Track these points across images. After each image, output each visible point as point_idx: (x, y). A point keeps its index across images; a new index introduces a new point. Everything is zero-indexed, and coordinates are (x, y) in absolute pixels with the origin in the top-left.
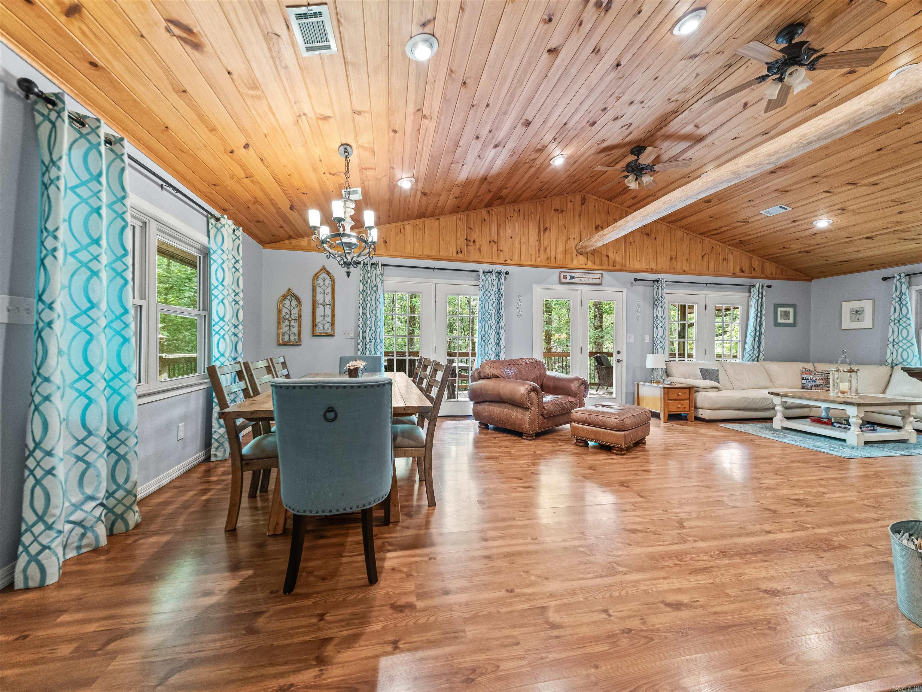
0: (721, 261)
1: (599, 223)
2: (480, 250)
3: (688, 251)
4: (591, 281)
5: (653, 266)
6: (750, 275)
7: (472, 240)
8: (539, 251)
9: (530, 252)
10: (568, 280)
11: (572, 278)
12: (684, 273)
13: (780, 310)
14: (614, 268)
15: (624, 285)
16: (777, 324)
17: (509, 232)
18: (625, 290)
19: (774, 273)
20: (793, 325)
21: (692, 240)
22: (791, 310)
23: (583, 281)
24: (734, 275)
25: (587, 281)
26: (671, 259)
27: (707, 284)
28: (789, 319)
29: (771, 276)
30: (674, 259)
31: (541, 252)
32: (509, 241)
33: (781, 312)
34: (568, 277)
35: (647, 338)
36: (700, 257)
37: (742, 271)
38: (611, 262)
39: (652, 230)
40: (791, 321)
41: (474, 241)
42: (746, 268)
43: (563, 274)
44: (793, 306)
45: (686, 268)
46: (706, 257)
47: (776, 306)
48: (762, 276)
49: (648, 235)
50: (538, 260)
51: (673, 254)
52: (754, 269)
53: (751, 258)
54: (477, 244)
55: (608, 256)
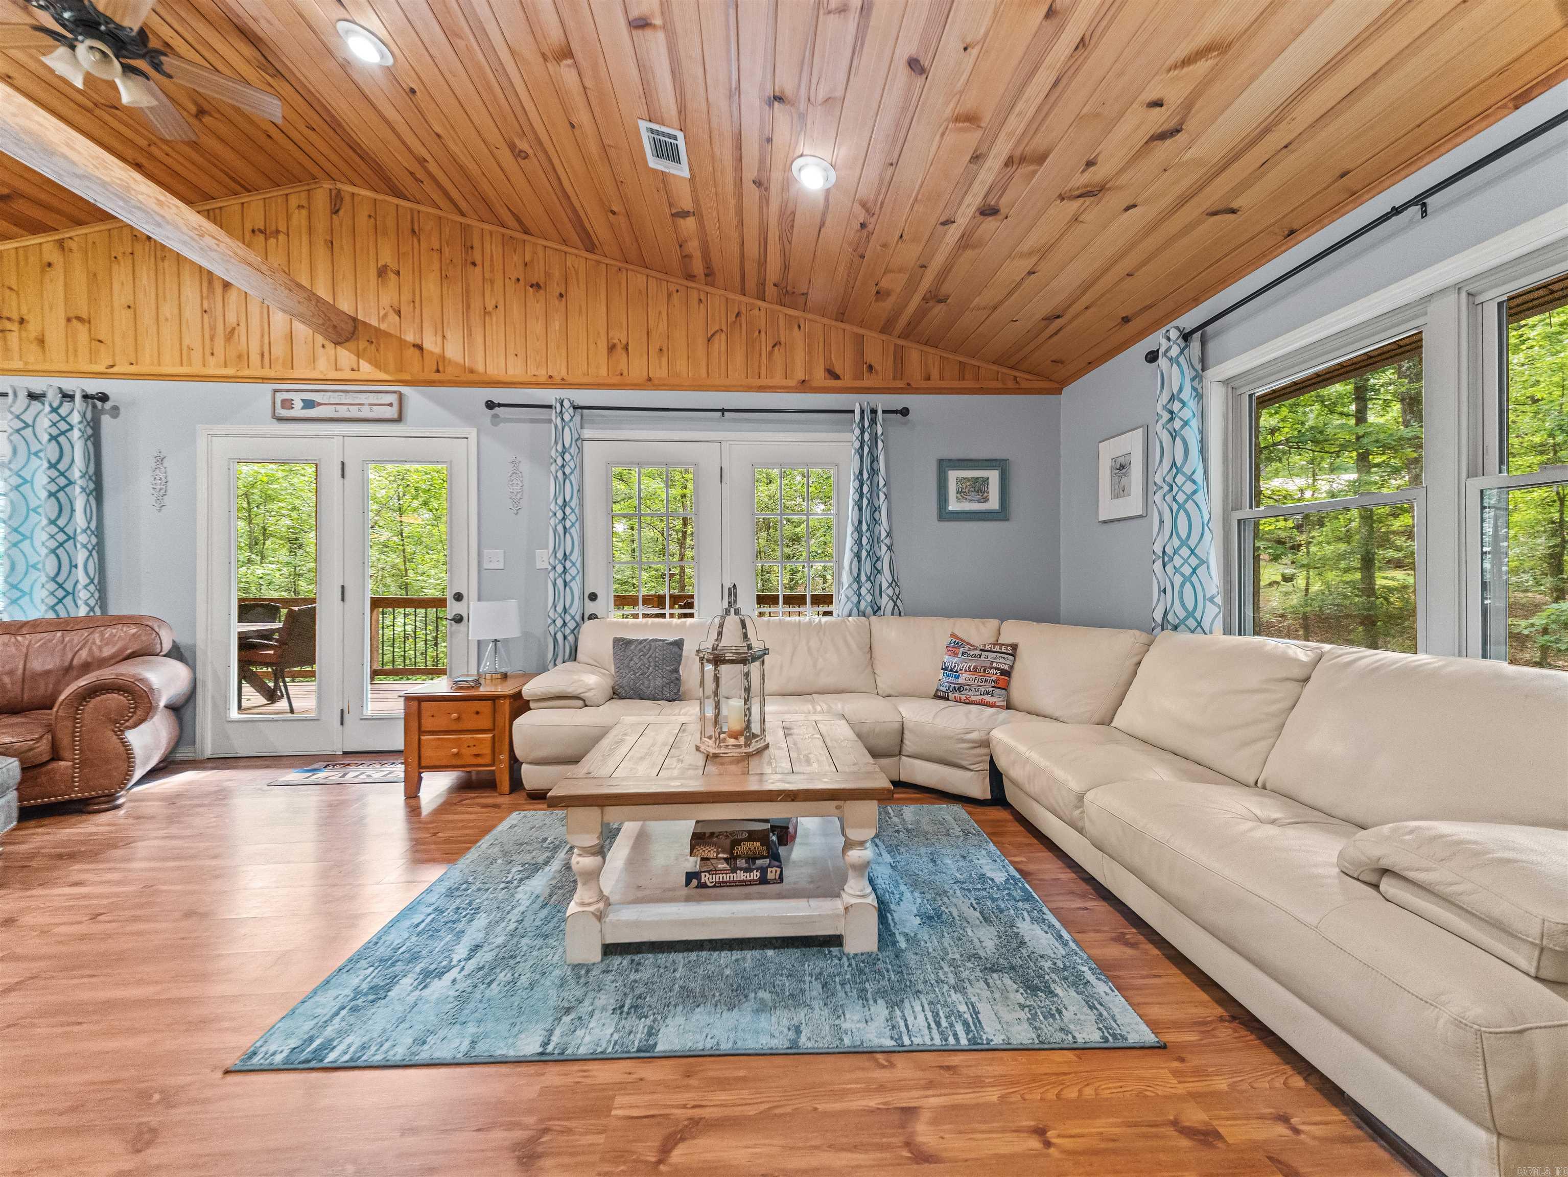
0: (765, 348)
1: (387, 257)
2: (41, 341)
3: (663, 326)
4: (366, 413)
5: (559, 370)
6: (858, 384)
7: (15, 317)
8: (212, 339)
9: (186, 341)
10: (298, 411)
11: (309, 404)
12: (649, 383)
13: (953, 476)
14: (436, 377)
15: (469, 419)
16: (944, 515)
17: (121, 293)
18: (472, 433)
19: (935, 374)
20: (1002, 514)
21: (675, 296)
22: (993, 476)
23: (342, 412)
24: (804, 386)
25: (354, 413)
26: (612, 348)
27: (723, 411)
28: (986, 500)
29: (924, 384)
30: (619, 347)
31: (220, 341)
32: (123, 318)
33: (960, 481)
34: (298, 404)
35: (543, 558)
36: (701, 341)
37: (832, 374)
38: (431, 364)
39: (548, 275)
40: (993, 504)
41: (22, 321)
42: (844, 366)
43: (280, 397)
44: (1002, 465)
45: (660, 372)
46: (720, 343)
47: (944, 466)
48: (899, 384)
49: (537, 286)
50: (211, 361)
51: (618, 336)
52: (871, 367)
53: (859, 340)
54: (33, 328)
55: (420, 347)
